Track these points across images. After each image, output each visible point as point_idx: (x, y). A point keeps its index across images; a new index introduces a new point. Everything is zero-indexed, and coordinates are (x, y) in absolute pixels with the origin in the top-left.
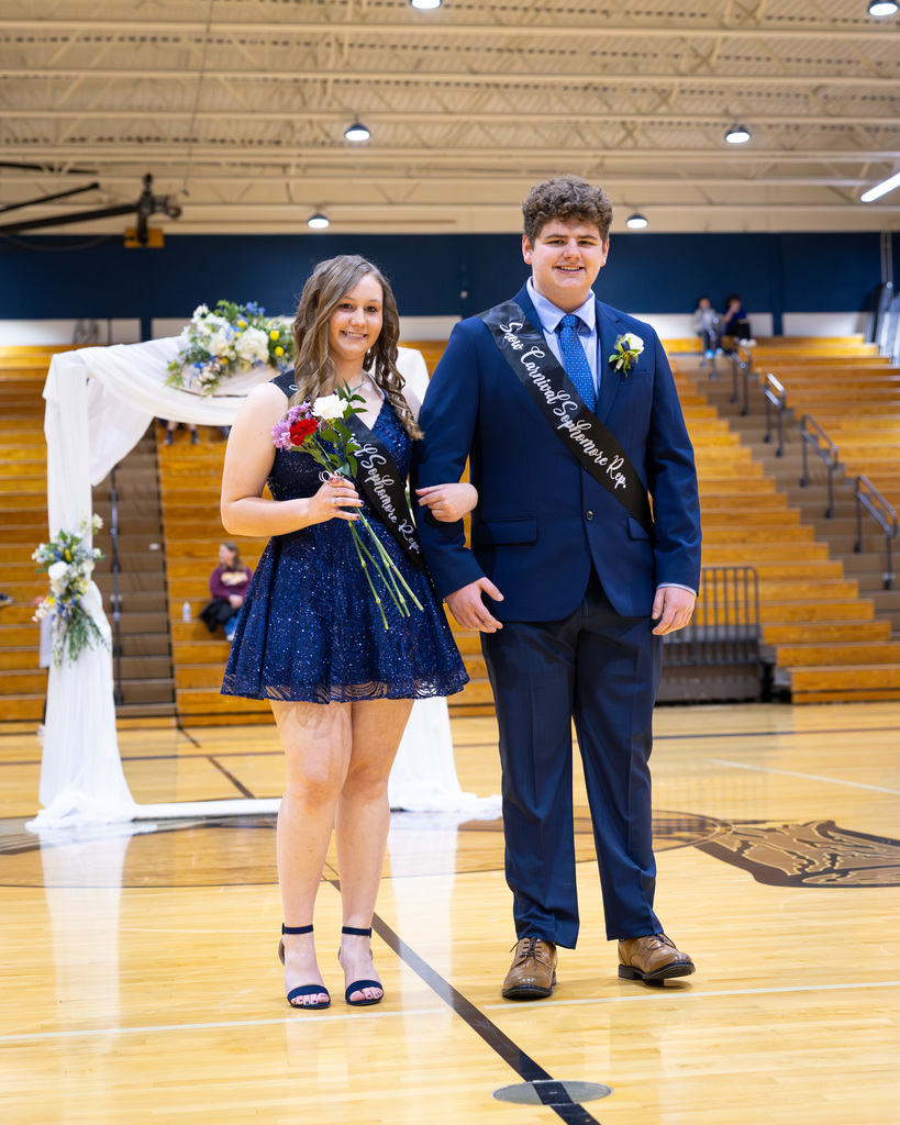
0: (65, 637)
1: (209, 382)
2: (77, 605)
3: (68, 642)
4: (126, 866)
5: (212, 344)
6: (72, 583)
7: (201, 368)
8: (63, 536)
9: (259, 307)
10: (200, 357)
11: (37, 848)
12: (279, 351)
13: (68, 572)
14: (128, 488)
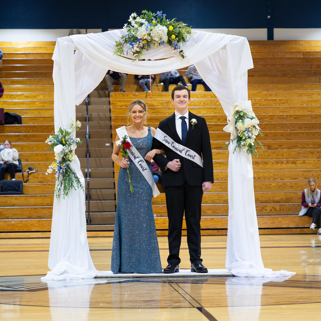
0: (62, 183)
1: (137, 52)
2: (68, 166)
3: (63, 186)
4: (91, 298)
5: (138, 33)
6: (65, 155)
7: (133, 45)
8: (61, 131)
9: (163, 14)
10: (133, 40)
11: (47, 289)
12: (173, 36)
13: (63, 150)
14: (94, 115)
